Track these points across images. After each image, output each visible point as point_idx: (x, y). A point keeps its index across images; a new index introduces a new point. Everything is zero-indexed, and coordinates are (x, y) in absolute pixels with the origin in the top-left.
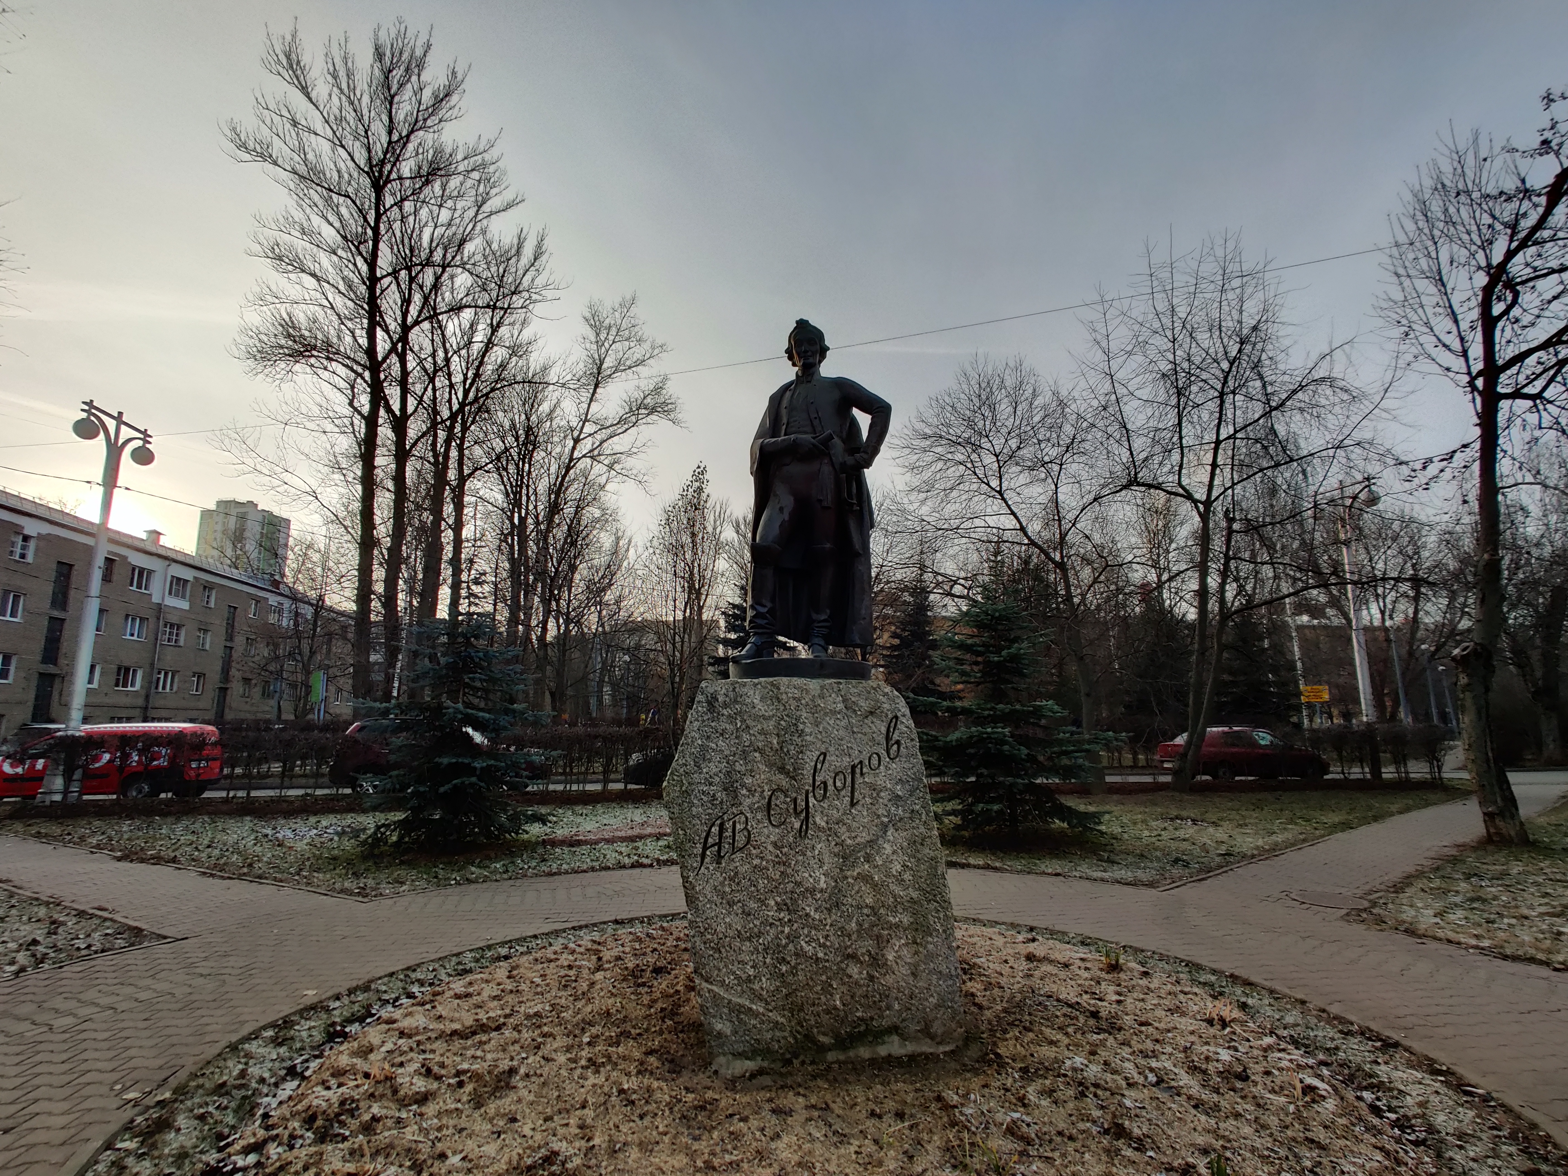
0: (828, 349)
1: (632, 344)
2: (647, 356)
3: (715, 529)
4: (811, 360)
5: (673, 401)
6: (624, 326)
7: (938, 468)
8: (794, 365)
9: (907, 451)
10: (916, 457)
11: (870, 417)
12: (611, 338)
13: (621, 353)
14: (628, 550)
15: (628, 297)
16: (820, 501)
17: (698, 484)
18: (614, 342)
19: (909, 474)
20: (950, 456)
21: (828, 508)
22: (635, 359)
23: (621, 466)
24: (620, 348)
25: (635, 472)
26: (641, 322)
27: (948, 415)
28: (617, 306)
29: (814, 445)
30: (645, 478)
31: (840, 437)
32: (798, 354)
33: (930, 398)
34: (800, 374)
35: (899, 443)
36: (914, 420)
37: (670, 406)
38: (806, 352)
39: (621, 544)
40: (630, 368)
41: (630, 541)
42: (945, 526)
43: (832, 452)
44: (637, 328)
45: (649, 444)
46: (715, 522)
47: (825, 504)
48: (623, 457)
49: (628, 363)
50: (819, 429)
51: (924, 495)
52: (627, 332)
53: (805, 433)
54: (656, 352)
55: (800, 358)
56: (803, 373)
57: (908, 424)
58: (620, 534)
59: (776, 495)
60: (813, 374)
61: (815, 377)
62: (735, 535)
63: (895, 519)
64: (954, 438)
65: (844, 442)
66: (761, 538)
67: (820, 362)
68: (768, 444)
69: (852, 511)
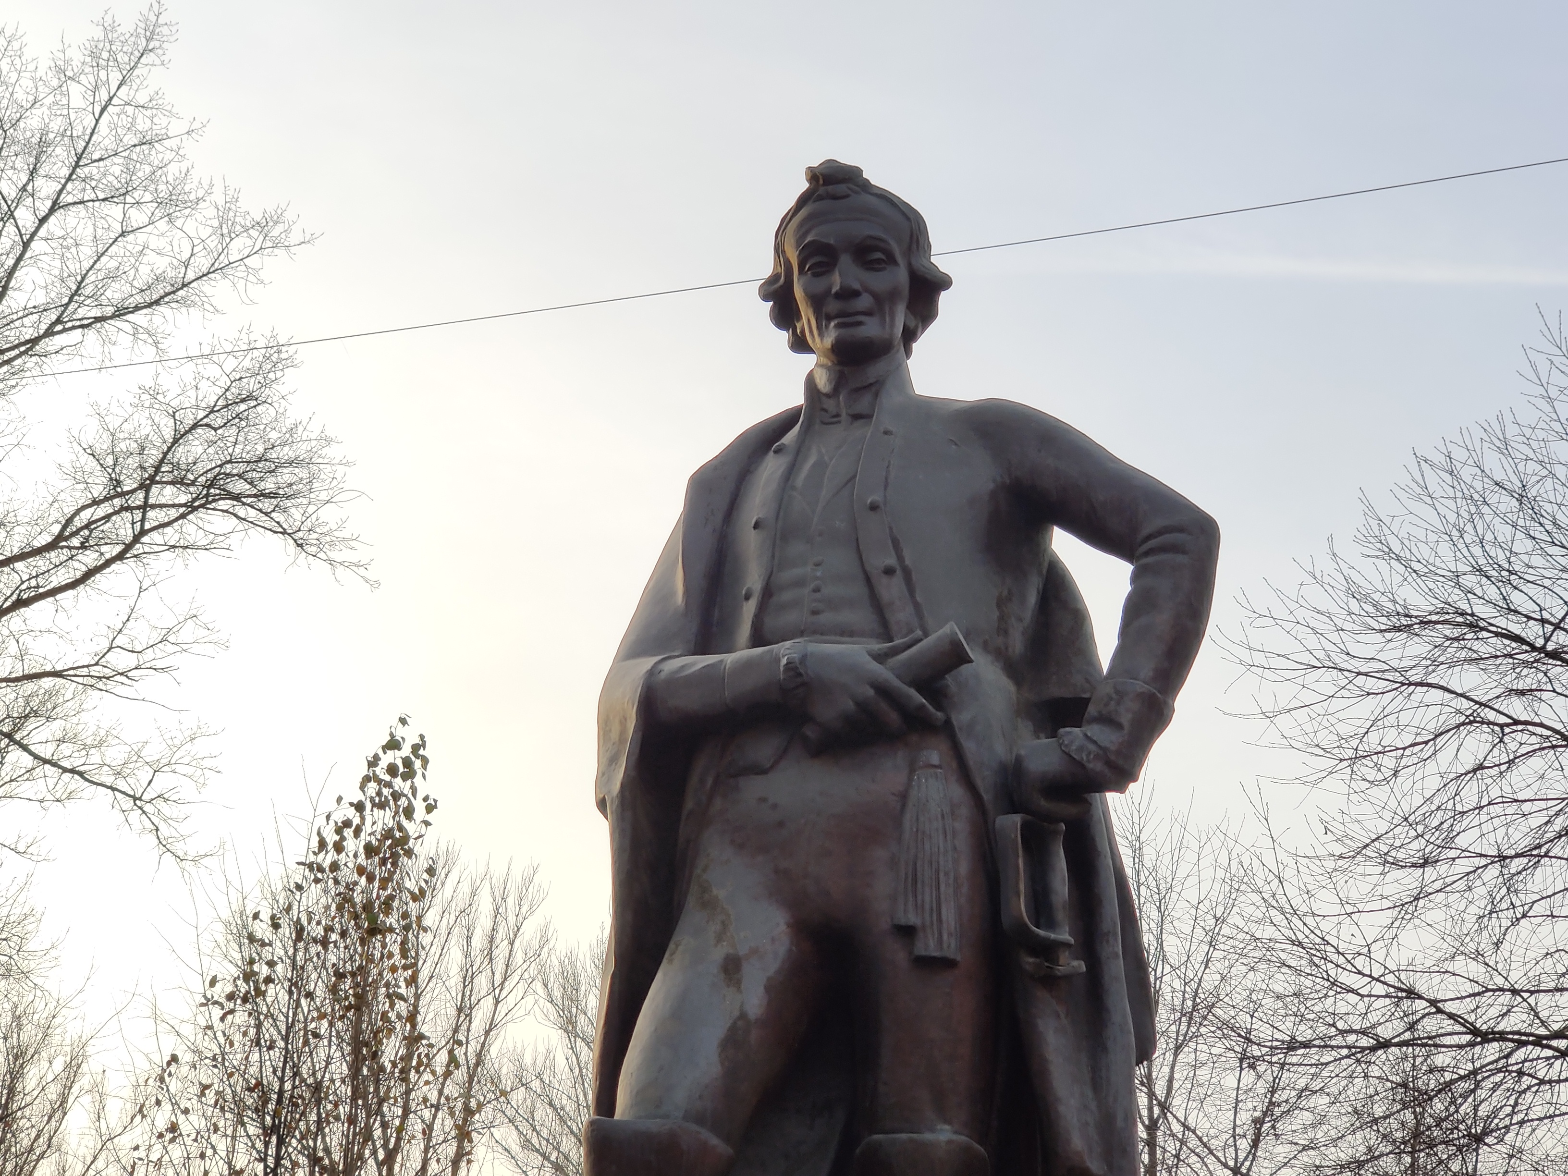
0: (944, 283)
1: (137, 217)
2: (202, 263)
4: (870, 329)
5: (301, 450)
6: (104, 139)
7: (1468, 762)
8: (800, 345)
9: (1326, 682)
10: (1368, 707)
11: (1132, 567)
12: (46, 188)
13: (87, 252)
14: (61, 1107)
15: (127, 24)
16: (907, 932)
17: (384, 818)
18: (55, 207)
19: (1334, 783)
20: (1517, 708)
21: (947, 964)
22: (145, 275)
23: (55, 728)
24: (85, 232)
25: (115, 755)
26: (177, 127)
27: (1504, 532)
28: (77, 57)
29: (883, 691)
30: (162, 783)
31: (1001, 655)
33: (1422, 460)
34: (823, 382)
35: (1288, 645)
37: (286, 476)
38: (847, 294)
39: (31, 1080)
40: (120, 313)
41: (73, 1069)
43: (961, 718)
44: (159, 154)
45: (187, 633)
47: (928, 946)
48: (68, 688)
49: (116, 293)
50: (901, 615)
51: (1410, 879)
53: (846, 632)
54: (238, 247)
55: (823, 317)
56: (839, 382)
58: (29, 1034)
59: (709, 905)
60: (875, 388)
61: (889, 400)
64: (1533, 632)
65: (1012, 669)
66: (640, 1097)
67: (910, 336)
68: (676, 682)
69: (1050, 981)
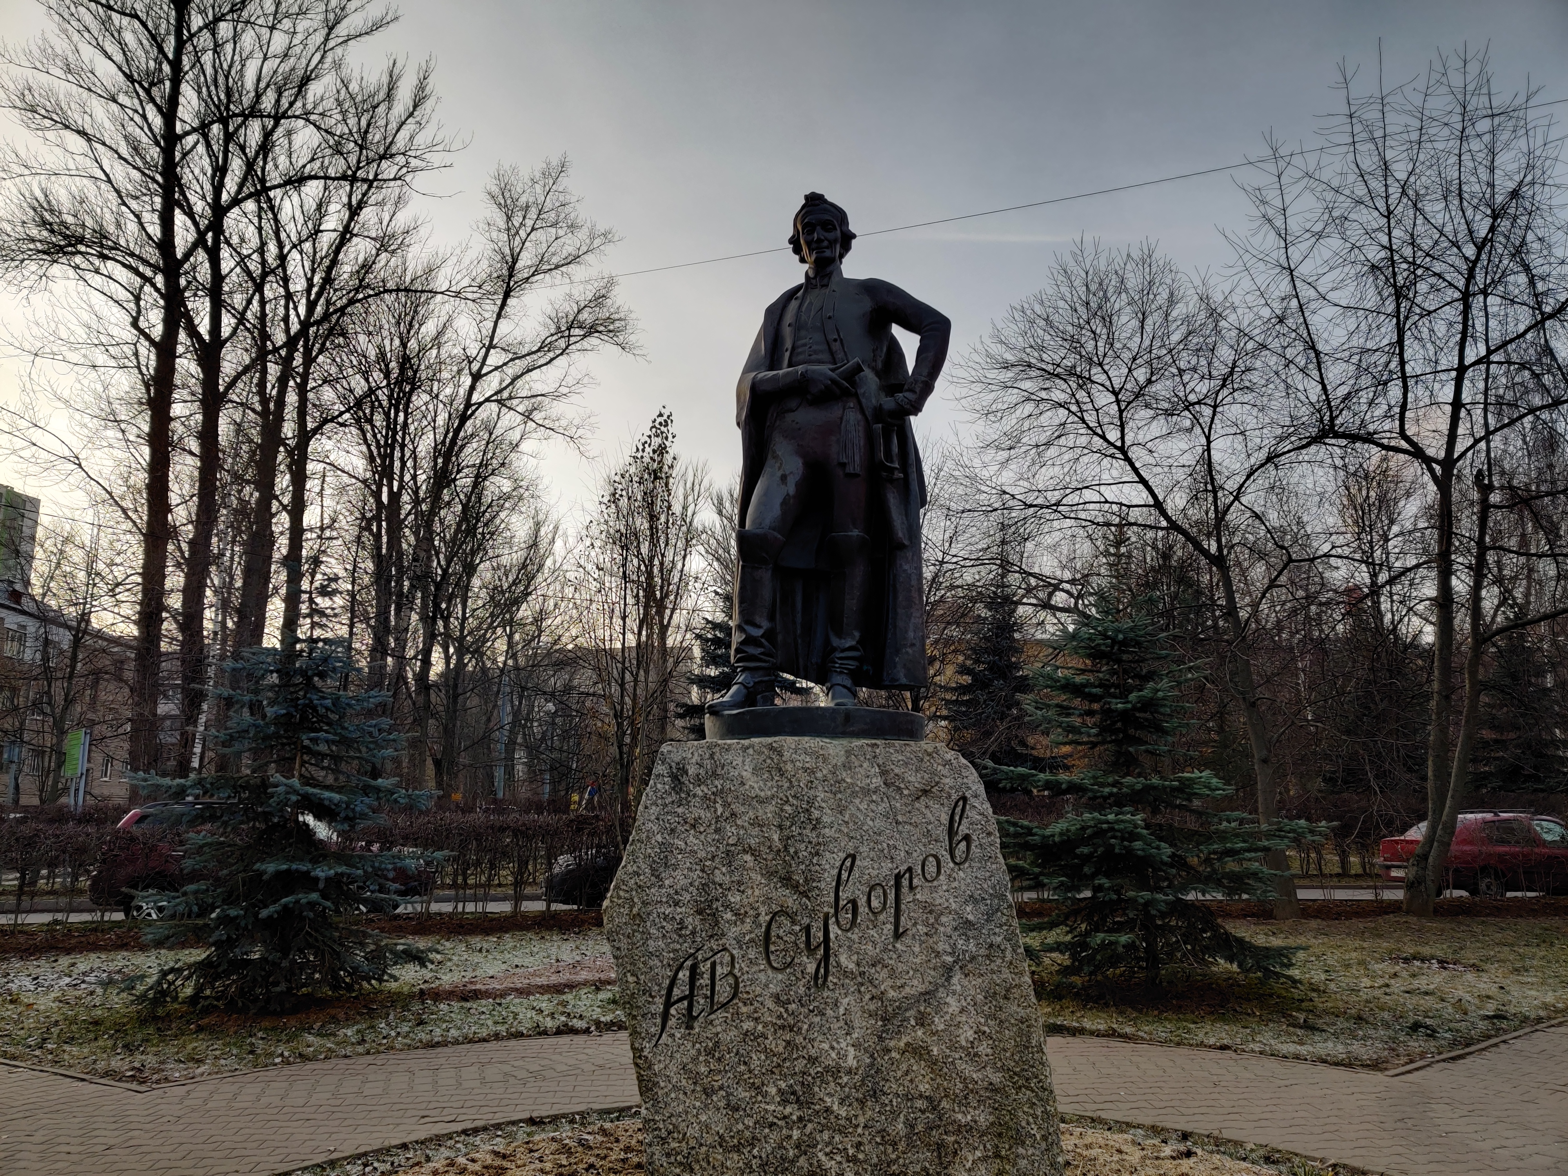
0: (854, 236)
1: (561, 232)
2: (584, 249)
3: (685, 508)
4: (828, 253)
5: (622, 315)
6: (548, 205)
7: (1026, 413)
8: (803, 260)
9: (978, 387)
10: (993, 396)
11: (918, 337)
12: (529, 223)
13: (545, 246)
14: (553, 541)
15: (555, 162)
16: (843, 465)
17: (658, 440)
18: (533, 229)
19: (981, 422)
20: (1043, 395)
21: (856, 475)
22: (565, 254)
23: (543, 414)
24: (543, 239)
25: (564, 423)
26: (574, 199)
27: (1041, 332)
28: (538, 175)
29: (833, 381)
30: (580, 432)
31: (873, 369)
32: (809, 244)
33: (1013, 308)
34: (811, 274)
35: (965, 375)
36: (987, 341)
37: (617, 324)
38: (819, 241)
39: (542, 532)
40: (557, 267)
41: (556, 528)
42: (1040, 501)
43: (861, 391)
44: (567, 209)
45: (586, 380)
46: (686, 498)
47: (850, 469)
48: (546, 400)
49: (555, 260)
50: (840, 355)
51: (1005, 454)
52: (553, 214)
53: (820, 362)
54: (597, 242)
55: (811, 250)
56: (817, 272)
57: (979, 346)
58: (541, 517)
59: (775, 457)
60: (830, 275)
61: (835, 279)
62: (716, 518)
63: (960, 491)
64: (1050, 368)
65: (878, 374)
66: (753, 522)
67: (842, 256)
68: (762, 381)
69: (892, 481)
